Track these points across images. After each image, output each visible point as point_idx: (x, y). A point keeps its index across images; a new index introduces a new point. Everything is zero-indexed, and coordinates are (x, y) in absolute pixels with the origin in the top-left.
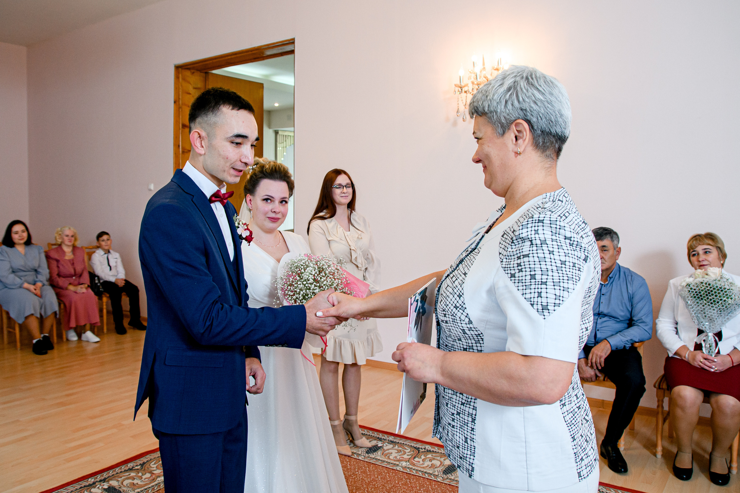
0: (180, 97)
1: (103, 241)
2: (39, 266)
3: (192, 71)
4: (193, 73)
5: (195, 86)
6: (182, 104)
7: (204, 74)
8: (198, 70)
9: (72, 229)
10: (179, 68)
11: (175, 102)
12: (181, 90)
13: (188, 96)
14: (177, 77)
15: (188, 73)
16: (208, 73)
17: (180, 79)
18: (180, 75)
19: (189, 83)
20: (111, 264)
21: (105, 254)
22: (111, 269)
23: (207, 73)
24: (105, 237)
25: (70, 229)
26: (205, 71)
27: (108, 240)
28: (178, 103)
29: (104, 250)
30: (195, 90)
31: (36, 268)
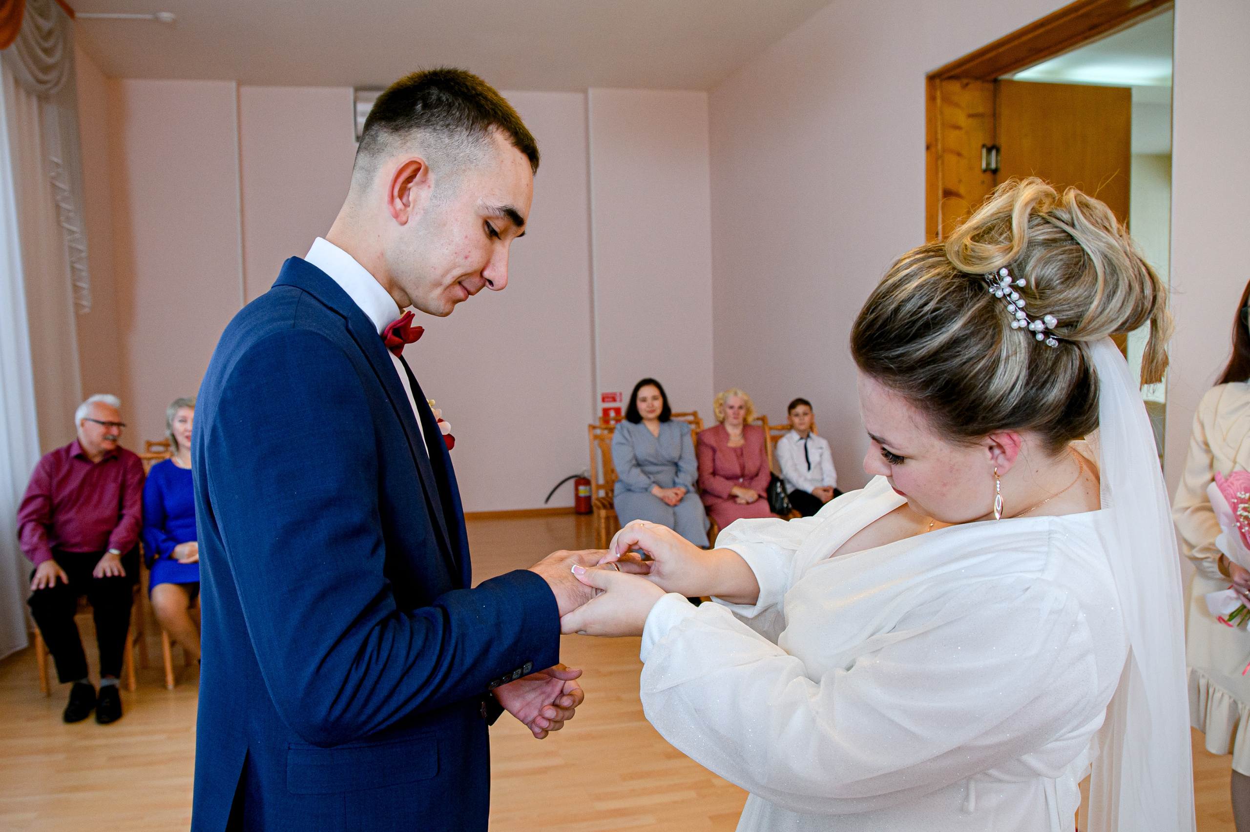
0: (939, 136)
1: (797, 415)
2: (680, 458)
3: (965, 81)
4: (967, 84)
5: (971, 112)
6: (944, 151)
7: (990, 86)
8: (977, 78)
9: (740, 394)
10: (934, 79)
11: (928, 148)
12: (939, 123)
13: (957, 132)
14: (931, 98)
15: (954, 87)
16: (1000, 81)
17: (939, 101)
18: (938, 94)
19: (957, 105)
20: (811, 459)
21: (801, 438)
22: (809, 468)
23: (996, 81)
24: (800, 409)
25: (736, 394)
26: (993, 77)
27: (805, 414)
28: (933, 149)
29: (800, 431)
30: (970, 121)
31: (676, 460)
